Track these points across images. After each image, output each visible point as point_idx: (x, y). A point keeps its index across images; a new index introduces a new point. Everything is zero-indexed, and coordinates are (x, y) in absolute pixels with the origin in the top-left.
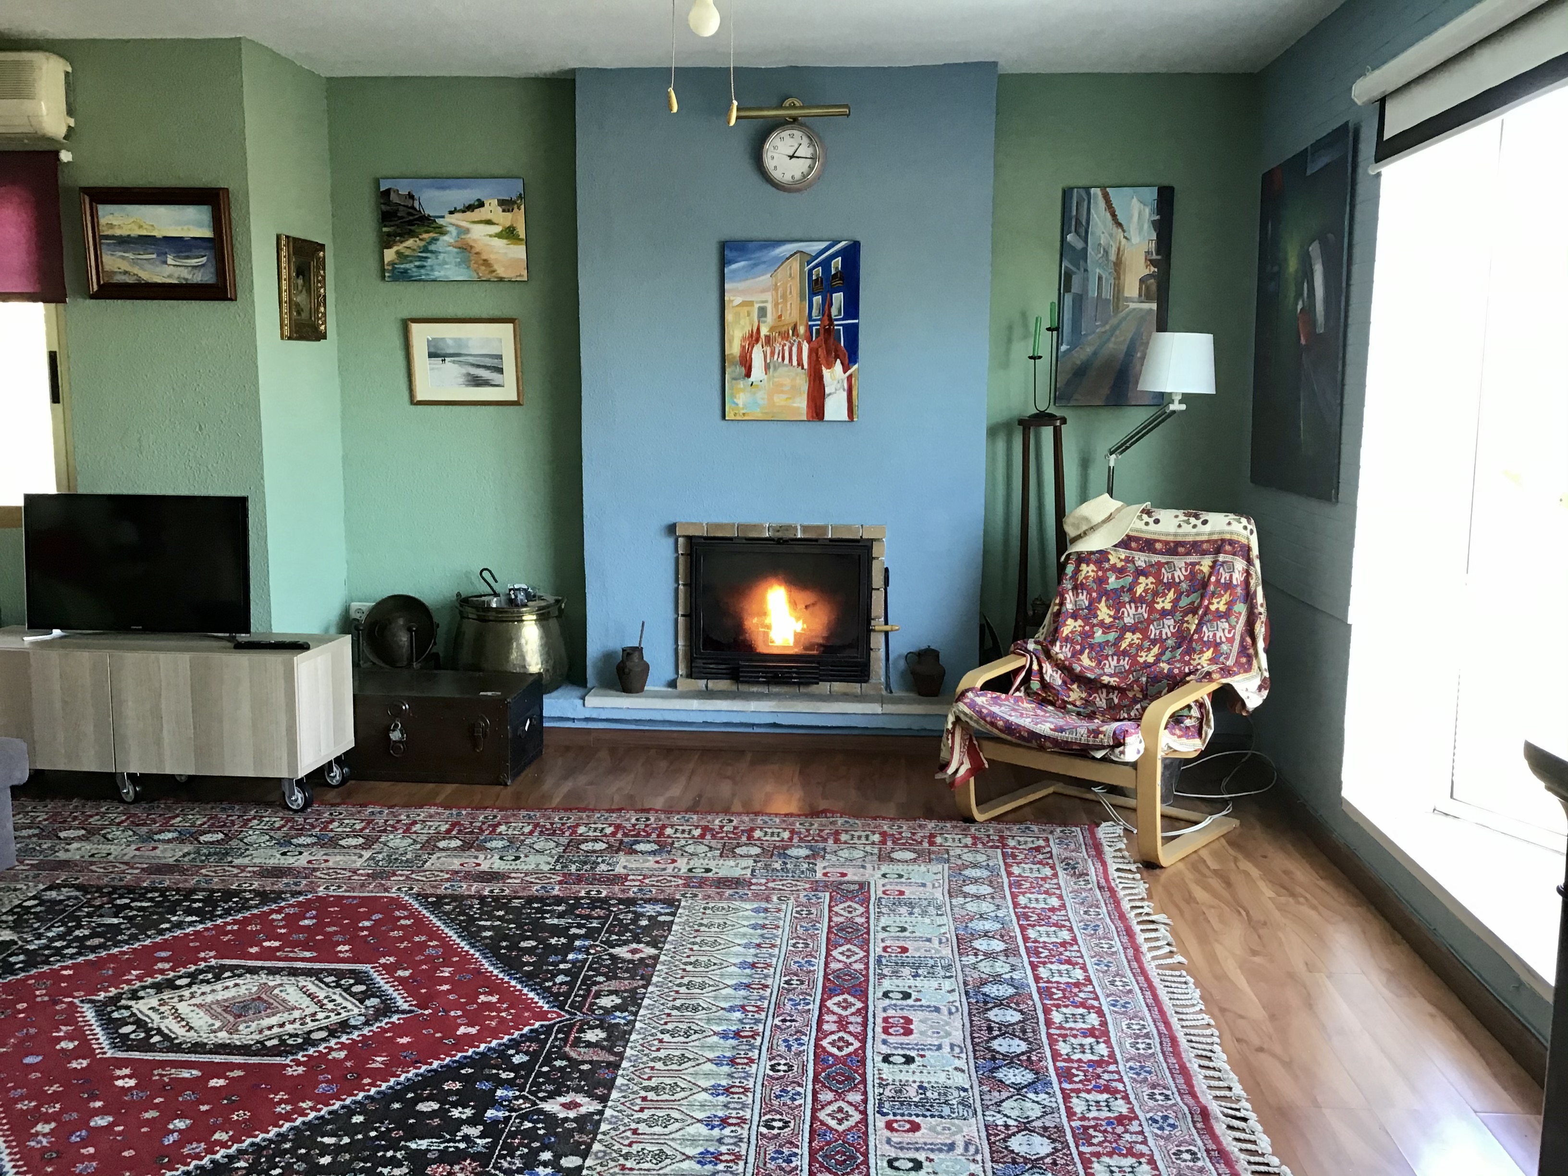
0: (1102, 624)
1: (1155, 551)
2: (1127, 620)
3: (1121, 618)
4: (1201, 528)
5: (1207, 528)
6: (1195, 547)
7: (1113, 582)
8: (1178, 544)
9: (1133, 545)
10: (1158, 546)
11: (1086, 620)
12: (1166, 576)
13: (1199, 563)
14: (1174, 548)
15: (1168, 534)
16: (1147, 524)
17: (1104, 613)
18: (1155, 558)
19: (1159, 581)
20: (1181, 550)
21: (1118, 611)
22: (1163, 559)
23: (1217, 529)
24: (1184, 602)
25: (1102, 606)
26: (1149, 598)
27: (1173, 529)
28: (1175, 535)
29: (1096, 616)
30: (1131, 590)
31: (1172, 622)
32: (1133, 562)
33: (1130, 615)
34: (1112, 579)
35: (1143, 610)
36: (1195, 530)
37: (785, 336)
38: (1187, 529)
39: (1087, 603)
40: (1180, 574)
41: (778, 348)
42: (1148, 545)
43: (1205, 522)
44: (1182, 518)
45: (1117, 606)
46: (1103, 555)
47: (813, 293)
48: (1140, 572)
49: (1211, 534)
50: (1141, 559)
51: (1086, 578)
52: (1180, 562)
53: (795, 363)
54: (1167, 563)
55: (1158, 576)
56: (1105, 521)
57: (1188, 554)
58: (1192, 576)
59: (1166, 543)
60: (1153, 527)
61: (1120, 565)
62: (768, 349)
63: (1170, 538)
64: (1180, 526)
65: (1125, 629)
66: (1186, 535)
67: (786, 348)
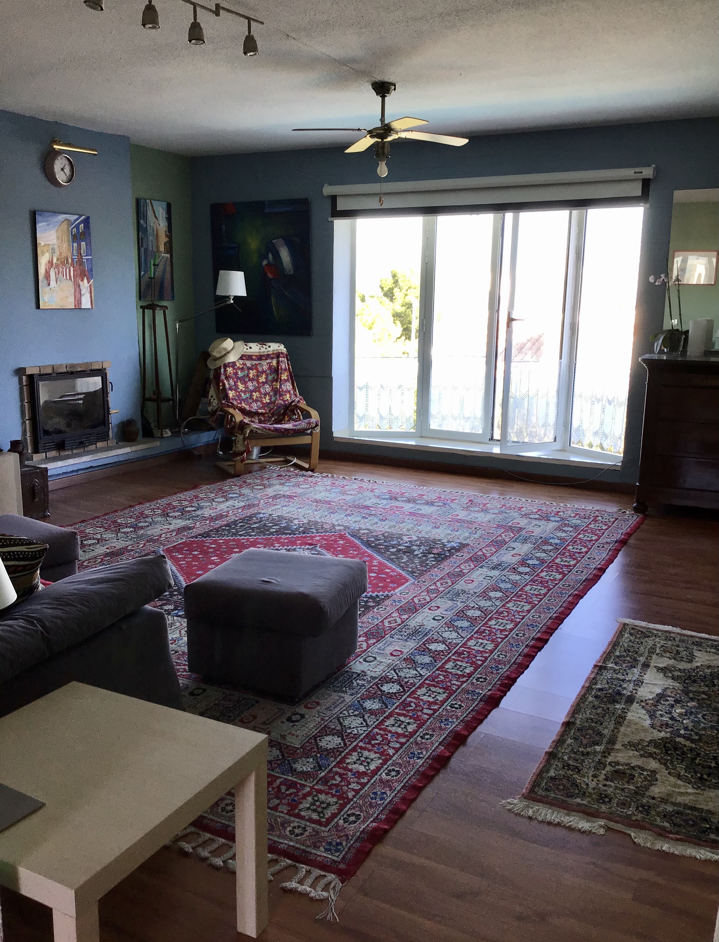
0: (242, 391)
1: (253, 360)
2: (250, 388)
3: (248, 387)
4: (269, 349)
5: (271, 349)
6: (268, 356)
7: (240, 374)
8: (261, 356)
9: (244, 358)
10: (254, 357)
11: (235, 390)
12: (260, 369)
13: (272, 362)
14: (260, 357)
15: (256, 352)
16: (247, 349)
17: (241, 387)
18: (254, 362)
19: (258, 371)
20: (263, 358)
21: (246, 385)
22: (257, 362)
23: (275, 349)
24: (270, 378)
25: (239, 384)
26: (256, 378)
27: (258, 350)
28: (259, 352)
29: (239, 388)
30: (248, 376)
31: (268, 386)
32: (245, 365)
33: (251, 385)
34: (239, 373)
35: (255, 383)
36: (266, 350)
37: (63, 264)
38: (263, 350)
39: (233, 383)
40: (265, 367)
41: (61, 270)
42: (250, 357)
43: (269, 347)
44: (259, 346)
45: (245, 383)
46: (234, 364)
47: (73, 242)
48: (249, 369)
49: (273, 351)
50: (249, 363)
51: (230, 373)
52: (264, 363)
53: (68, 278)
54: (259, 364)
55: (257, 369)
56: (232, 349)
57: (266, 359)
58: (270, 367)
59: (256, 356)
60: (249, 350)
61: (241, 367)
62: (56, 270)
63: (258, 354)
64: (260, 349)
65: (251, 392)
66: (264, 352)
67: (64, 270)
